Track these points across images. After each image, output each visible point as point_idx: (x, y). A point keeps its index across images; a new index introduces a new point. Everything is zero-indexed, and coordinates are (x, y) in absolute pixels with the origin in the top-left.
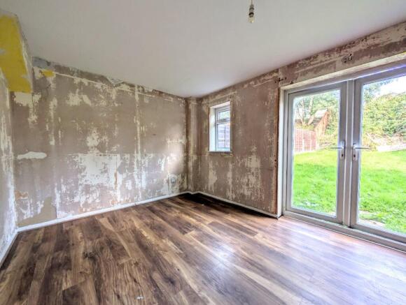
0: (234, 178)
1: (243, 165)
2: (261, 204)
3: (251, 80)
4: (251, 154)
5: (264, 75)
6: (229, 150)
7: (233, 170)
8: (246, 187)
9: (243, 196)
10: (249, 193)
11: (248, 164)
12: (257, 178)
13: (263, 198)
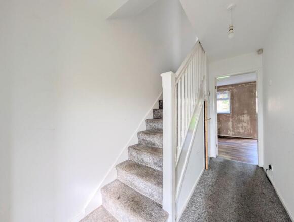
0: (233, 125)
1: (239, 119)
2: (250, 134)
3: (243, 84)
4: (244, 114)
5: (251, 83)
6: (229, 113)
7: (232, 122)
8: (241, 129)
9: (239, 132)
10: (243, 131)
11: (242, 118)
12: (248, 124)
13: (252, 132)
